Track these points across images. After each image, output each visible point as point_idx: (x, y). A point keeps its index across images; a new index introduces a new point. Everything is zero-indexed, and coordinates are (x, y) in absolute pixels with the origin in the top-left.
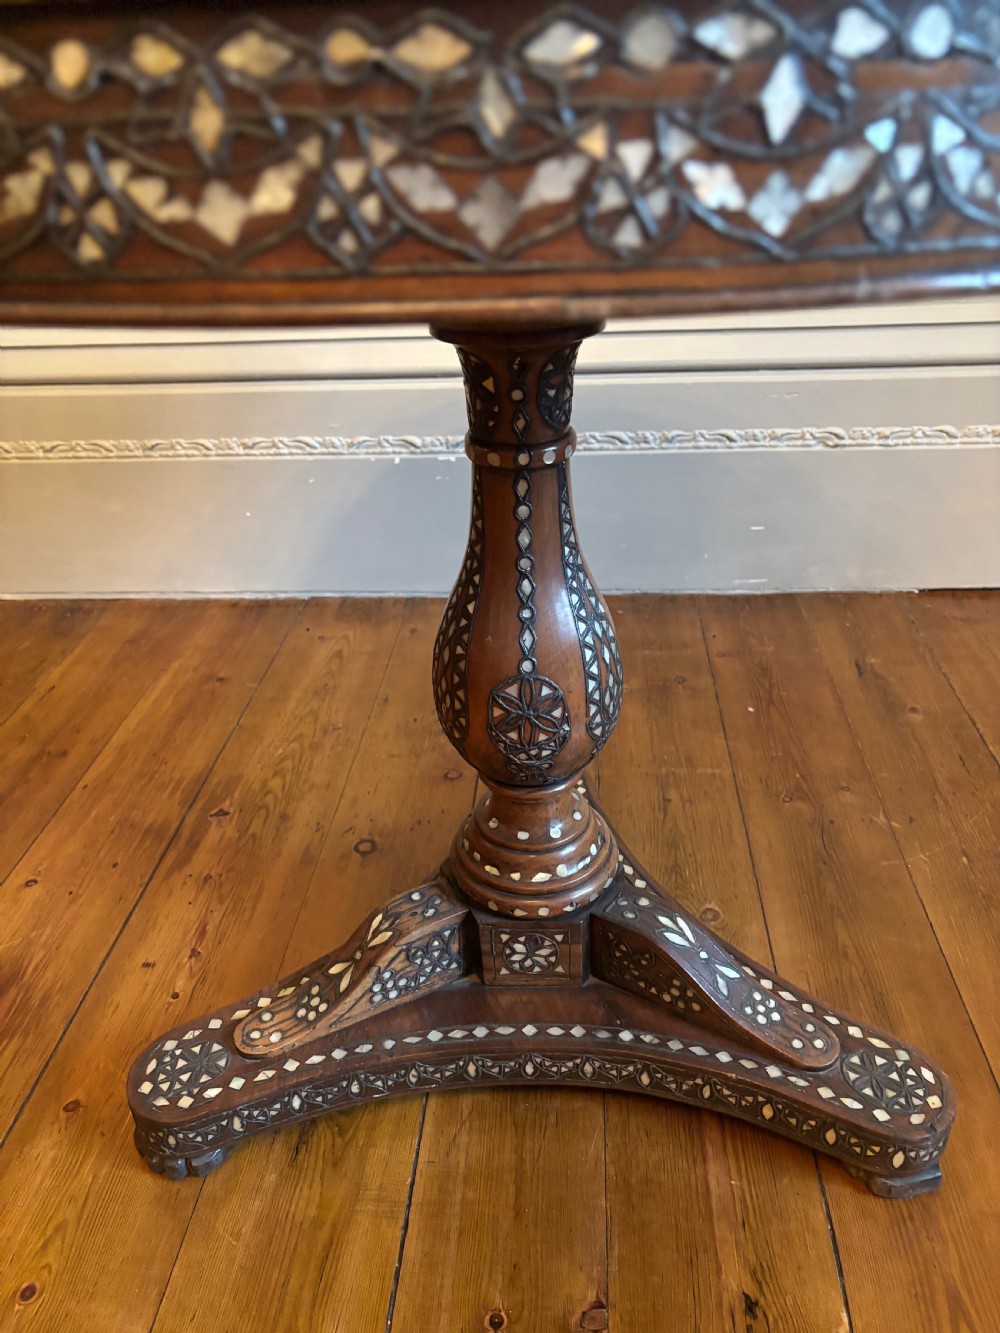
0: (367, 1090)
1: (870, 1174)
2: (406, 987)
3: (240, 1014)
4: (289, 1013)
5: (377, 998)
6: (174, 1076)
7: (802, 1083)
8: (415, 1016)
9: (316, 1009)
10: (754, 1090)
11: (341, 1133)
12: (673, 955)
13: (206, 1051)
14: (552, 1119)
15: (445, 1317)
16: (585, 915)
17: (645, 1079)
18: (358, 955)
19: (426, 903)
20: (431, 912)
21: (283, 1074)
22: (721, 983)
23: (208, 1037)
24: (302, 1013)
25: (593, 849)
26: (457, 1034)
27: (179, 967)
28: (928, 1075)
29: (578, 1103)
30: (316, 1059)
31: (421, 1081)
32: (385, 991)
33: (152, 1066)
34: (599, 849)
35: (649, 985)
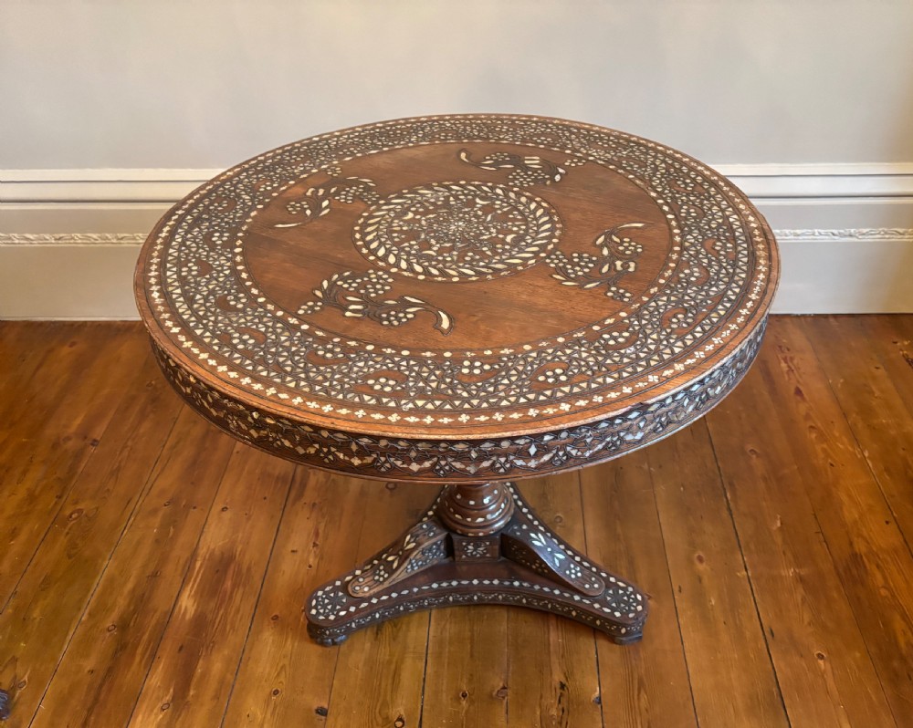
0: (407, 609)
1: (614, 636)
2: (422, 565)
3: (348, 578)
4: (371, 578)
5: (409, 571)
6: (324, 607)
7: (588, 602)
8: (426, 577)
9: (383, 576)
10: (568, 605)
11: (395, 626)
12: (536, 551)
13: (336, 595)
14: (485, 617)
15: (444, 695)
16: (500, 533)
17: (524, 601)
18: (401, 553)
19: (430, 530)
20: (432, 534)
21: (371, 605)
22: (557, 561)
23: (335, 589)
24: (377, 578)
25: (503, 506)
26: (445, 584)
27: (309, 552)
28: (639, 597)
29: (496, 610)
30: (384, 598)
31: (429, 604)
32: (412, 567)
33: (314, 602)
34: (505, 505)
35: (527, 561)
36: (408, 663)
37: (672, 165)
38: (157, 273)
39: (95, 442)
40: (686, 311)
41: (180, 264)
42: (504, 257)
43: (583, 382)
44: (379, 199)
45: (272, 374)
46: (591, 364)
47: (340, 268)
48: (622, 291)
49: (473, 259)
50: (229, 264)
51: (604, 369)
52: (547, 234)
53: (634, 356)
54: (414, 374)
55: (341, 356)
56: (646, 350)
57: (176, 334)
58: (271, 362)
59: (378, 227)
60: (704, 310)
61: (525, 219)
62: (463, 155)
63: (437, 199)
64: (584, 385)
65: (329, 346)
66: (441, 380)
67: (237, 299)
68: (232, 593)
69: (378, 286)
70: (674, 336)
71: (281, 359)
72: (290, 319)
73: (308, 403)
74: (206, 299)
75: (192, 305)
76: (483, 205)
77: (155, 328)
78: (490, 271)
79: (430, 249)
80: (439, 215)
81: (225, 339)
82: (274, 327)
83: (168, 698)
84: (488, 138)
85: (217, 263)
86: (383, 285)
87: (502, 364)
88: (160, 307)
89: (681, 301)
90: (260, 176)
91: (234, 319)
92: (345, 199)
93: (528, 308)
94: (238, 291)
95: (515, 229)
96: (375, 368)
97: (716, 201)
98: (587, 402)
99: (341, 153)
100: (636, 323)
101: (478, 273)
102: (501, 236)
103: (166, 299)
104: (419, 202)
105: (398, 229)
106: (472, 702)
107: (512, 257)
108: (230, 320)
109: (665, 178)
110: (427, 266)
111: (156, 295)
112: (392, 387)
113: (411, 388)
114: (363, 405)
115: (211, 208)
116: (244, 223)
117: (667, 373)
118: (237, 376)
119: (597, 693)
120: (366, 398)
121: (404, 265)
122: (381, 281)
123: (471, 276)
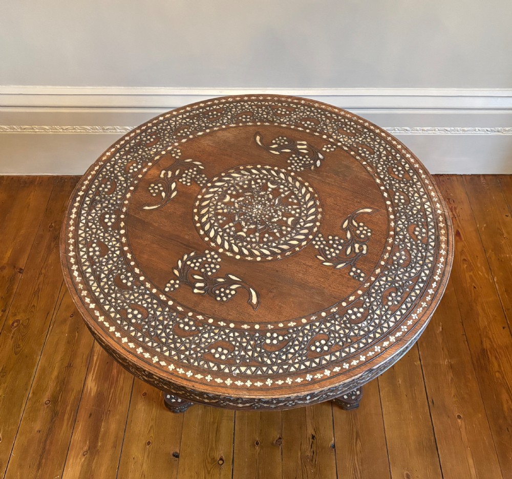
1: (343, 407)
15: (246, 442)
36: (224, 423)
37: (390, 152)
38: (74, 253)
39: (21, 271)
40: (397, 290)
41: (88, 245)
42: (287, 239)
43: (337, 351)
44: (207, 182)
45: (155, 344)
46: (342, 336)
47: (188, 248)
48: (359, 271)
49: (269, 241)
50: (118, 245)
51: (349, 340)
52: (313, 217)
53: (366, 329)
54: (238, 344)
55: (194, 328)
56: (373, 324)
57: (93, 310)
58: (153, 334)
59: (208, 210)
60: (408, 290)
61: (298, 204)
62: (258, 138)
63: (243, 182)
64: (338, 354)
65: (186, 320)
66: (254, 350)
67: (127, 278)
68: (117, 378)
69: (212, 266)
70: (390, 312)
71: (159, 332)
72: (161, 296)
73: (178, 370)
74: (107, 276)
75: (100, 283)
76: (272, 189)
77: (80, 304)
78: (279, 252)
79: (242, 231)
80: (246, 199)
81: (123, 313)
82: (151, 303)
83: (86, 448)
84: (273, 122)
85: (111, 244)
86: (215, 265)
87: (290, 336)
88: (80, 285)
89: (394, 281)
90: (129, 156)
91: (127, 296)
92: (186, 181)
93: (303, 285)
94: (128, 272)
95: (293, 212)
96: (215, 339)
97: (416, 187)
98: (340, 368)
99: (179, 134)
100: (367, 300)
101: (273, 253)
102: (285, 219)
103: (83, 278)
104: (233, 186)
105: (220, 211)
106: (262, 448)
107: (292, 239)
108: (125, 297)
109: (386, 165)
110: (241, 247)
111: (76, 274)
112: (226, 355)
113: (236, 356)
114: (209, 371)
115: (101, 189)
116: (123, 205)
117: (386, 344)
118: (134, 347)
119: (333, 441)
120: (212, 365)
121: (226, 246)
122: (213, 261)
123: (268, 256)
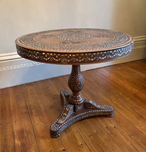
0: (71, 124)
2: (70, 114)
3: (56, 121)
4: (61, 119)
6: (55, 128)
7: (104, 110)
9: (64, 118)
10: (100, 112)
13: (56, 125)
15: (87, 137)
16: (83, 103)
17: (92, 115)
18: (66, 112)
19: (70, 106)
21: (64, 124)
22: (95, 105)
26: (76, 116)
27: (41, 123)
28: (111, 107)
30: (66, 122)
33: (52, 128)
35: (89, 107)
36: (76, 134)
44: (55, 36)
50: (39, 43)
67: (48, 45)
68: (28, 136)
72: (61, 45)
91: (51, 47)
106: (93, 136)
119: (114, 126)
